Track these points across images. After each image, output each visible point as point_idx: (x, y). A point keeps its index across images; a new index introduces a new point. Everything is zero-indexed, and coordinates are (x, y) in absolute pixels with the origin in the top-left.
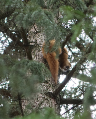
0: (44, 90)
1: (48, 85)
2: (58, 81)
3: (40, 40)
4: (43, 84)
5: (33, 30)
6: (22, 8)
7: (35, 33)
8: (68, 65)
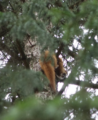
0: (45, 98)
1: (48, 93)
2: (57, 89)
3: (36, 53)
4: (43, 93)
5: (28, 44)
6: (15, 21)
7: (30, 47)
8: (64, 72)
